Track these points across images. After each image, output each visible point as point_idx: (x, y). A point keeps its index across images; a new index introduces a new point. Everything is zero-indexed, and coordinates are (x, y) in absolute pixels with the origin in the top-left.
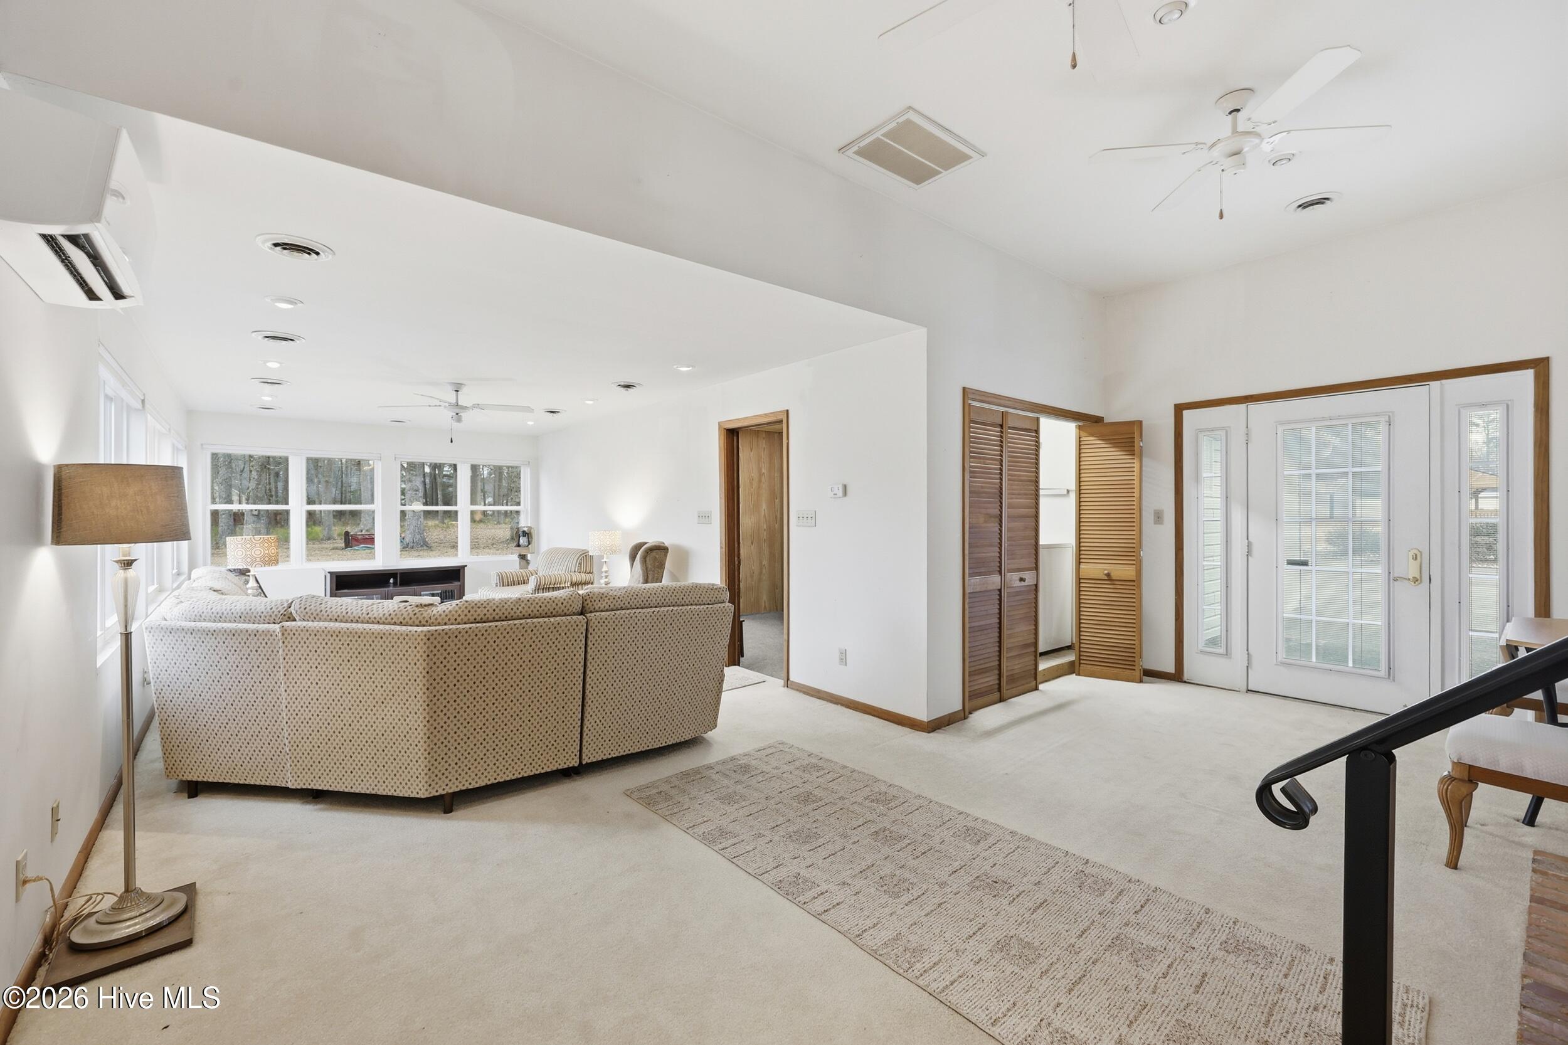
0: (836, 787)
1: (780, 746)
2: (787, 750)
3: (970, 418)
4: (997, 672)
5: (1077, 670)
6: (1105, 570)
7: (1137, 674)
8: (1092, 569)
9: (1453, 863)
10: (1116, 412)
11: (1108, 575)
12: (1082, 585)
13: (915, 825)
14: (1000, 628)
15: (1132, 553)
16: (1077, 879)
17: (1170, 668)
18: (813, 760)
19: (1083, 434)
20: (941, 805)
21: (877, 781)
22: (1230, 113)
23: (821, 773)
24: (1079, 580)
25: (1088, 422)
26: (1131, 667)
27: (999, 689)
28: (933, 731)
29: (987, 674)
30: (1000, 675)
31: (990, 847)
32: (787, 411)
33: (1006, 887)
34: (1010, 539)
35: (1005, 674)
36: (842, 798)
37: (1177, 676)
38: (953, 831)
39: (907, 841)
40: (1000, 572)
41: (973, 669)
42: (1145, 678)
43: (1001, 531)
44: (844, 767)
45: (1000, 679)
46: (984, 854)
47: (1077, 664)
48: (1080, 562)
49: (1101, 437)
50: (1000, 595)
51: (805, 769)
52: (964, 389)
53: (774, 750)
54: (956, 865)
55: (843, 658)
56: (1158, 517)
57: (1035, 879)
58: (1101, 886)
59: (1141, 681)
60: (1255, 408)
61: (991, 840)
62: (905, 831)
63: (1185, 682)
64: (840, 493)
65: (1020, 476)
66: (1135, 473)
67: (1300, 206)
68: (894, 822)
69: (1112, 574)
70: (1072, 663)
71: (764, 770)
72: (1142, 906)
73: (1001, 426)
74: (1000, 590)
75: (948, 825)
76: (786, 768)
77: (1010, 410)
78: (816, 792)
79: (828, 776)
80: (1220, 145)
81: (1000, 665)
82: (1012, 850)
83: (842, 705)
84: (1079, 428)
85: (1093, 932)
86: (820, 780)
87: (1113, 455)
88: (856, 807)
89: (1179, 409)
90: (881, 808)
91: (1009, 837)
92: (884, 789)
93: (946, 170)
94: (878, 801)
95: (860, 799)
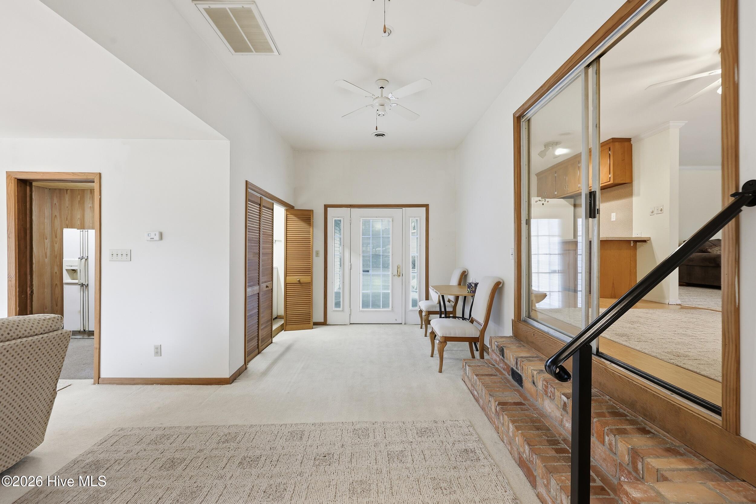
0: (190, 445)
1: (120, 432)
2: (130, 433)
3: (248, 199)
4: (257, 338)
5: (285, 329)
6: (298, 278)
7: (312, 324)
8: (291, 279)
9: (440, 371)
10: (301, 204)
11: (299, 281)
12: (287, 287)
13: (262, 446)
14: (258, 314)
15: (308, 271)
16: (355, 434)
17: (322, 320)
18: (160, 432)
19: (288, 213)
20: (268, 425)
21: (218, 427)
22: (381, 88)
23: (172, 440)
24: (286, 284)
25: (289, 208)
26: (308, 323)
27: (258, 347)
28: (233, 382)
29: (253, 341)
30: (258, 340)
31: (309, 438)
32: (100, 174)
33: (331, 456)
34: (263, 266)
35: (260, 338)
36: (200, 451)
37: (324, 323)
38: (285, 438)
39: (263, 458)
40: (259, 284)
41: (249, 338)
42: (314, 326)
43: (259, 262)
44: (188, 428)
45: (258, 342)
46: (308, 444)
47: (285, 325)
48: (286, 276)
49: (295, 215)
50: (259, 296)
51: (155, 442)
52: (246, 181)
53: (116, 438)
54: (299, 457)
55: (158, 351)
56: (317, 254)
57: (340, 444)
58: (365, 433)
59: (313, 328)
60: (354, 210)
61: (306, 434)
62: (258, 453)
63: (328, 325)
64: (157, 237)
65: (267, 232)
66: (311, 234)
67: (376, 135)
68: (247, 450)
69: (301, 281)
70: (282, 325)
71: (117, 458)
72: (385, 434)
73: (260, 205)
74: (259, 294)
75: (280, 435)
76: (138, 448)
77: (263, 197)
78: (177, 455)
79: (180, 439)
80: (378, 99)
81: (258, 334)
82: (320, 434)
83: (158, 384)
84: (287, 210)
85: (379, 458)
86: (174, 445)
87: (301, 225)
88: (215, 452)
89: (326, 207)
90: (233, 445)
91: (313, 428)
92: (226, 431)
93: (256, 52)
94: (227, 441)
95: (214, 446)
